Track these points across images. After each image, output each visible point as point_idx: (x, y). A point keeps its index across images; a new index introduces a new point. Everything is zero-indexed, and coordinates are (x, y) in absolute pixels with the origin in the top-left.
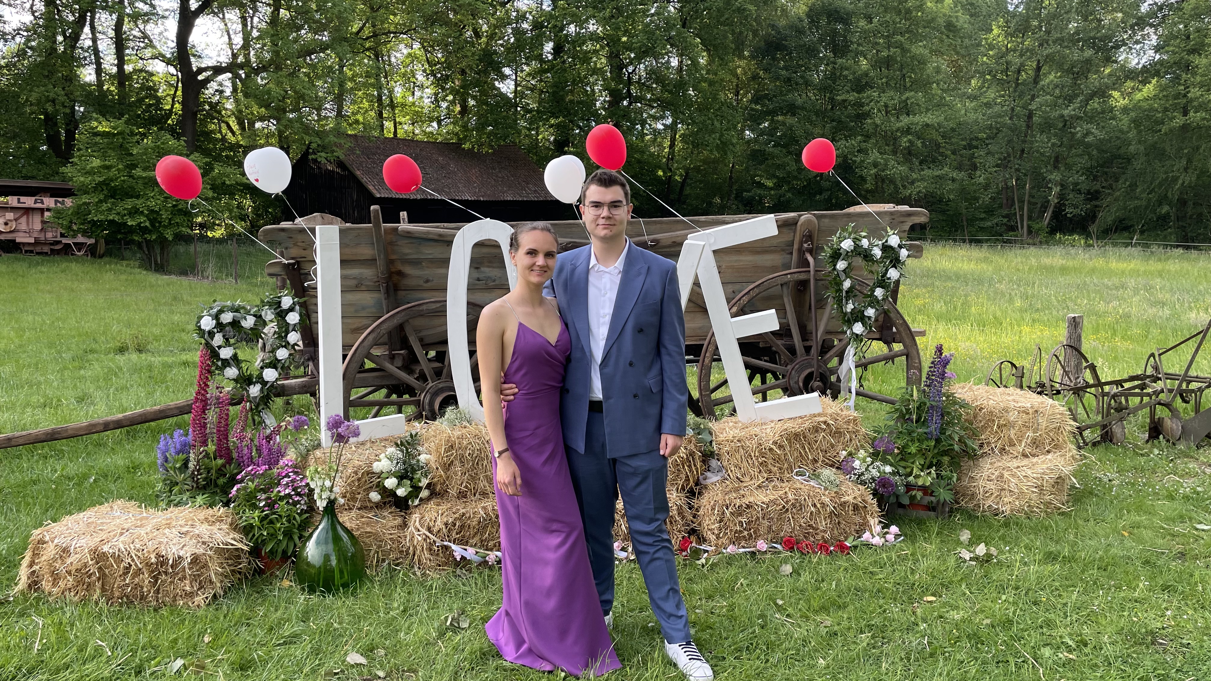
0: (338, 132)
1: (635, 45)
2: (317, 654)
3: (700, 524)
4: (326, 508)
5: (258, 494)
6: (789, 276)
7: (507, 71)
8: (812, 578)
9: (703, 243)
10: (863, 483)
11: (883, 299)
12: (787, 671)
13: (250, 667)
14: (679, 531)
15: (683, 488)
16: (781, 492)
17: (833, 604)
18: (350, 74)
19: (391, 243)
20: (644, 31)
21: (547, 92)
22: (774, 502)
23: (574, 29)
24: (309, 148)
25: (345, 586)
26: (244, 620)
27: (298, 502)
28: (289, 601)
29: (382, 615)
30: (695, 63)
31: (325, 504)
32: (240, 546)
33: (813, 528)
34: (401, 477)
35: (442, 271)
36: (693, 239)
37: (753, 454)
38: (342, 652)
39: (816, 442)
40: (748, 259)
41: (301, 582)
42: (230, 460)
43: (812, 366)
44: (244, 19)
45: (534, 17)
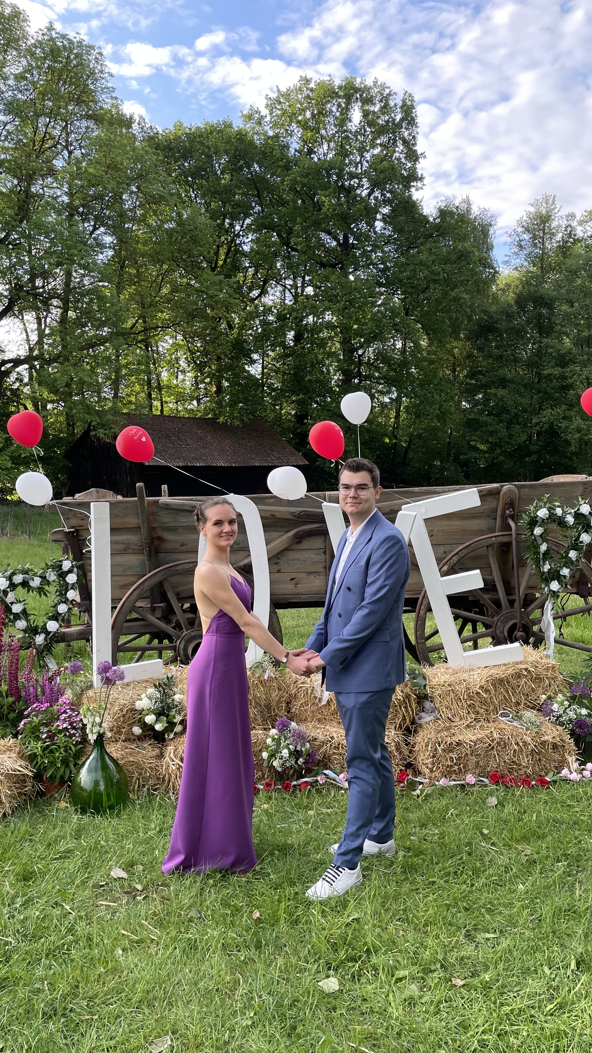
0: (115, 411)
1: (365, 331)
2: (87, 868)
3: (415, 759)
4: (96, 741)
5: (42, 728)
6: (493, 539)
7: (255, 356)
8: (515, 809)
9: (415, 513)
10: (561, 724)
11: (577, 560)
12: (490, 895)
13: (31, 878)
14: (397, 765)
15: (400, 727)
16: (487, 732)
17: (534, 834)
18: (124, 362)
19: (153, 514)
20: (372, 319)
21: (290, 373)
22: (481, 740)
23: (312, 320)
24: (90, 425)
25: (111, 808)
26: (27, 837)
27: (74, 735)
28: (65, 820)
29: (141, 835)
30: (417, 345)
31: (95, 737)
32: (26, 772)
33: (517, 764)
34: (159, 714)
35: (194, 536)
36: (407, 509)
37: (462, 697)
38: (107, 867)
39: (519, 686)
40: (457, 524)
41: (75, 804)
42: (19, 698)
43: (516, 618)
44: (39, 320)
45: (278, 310)
